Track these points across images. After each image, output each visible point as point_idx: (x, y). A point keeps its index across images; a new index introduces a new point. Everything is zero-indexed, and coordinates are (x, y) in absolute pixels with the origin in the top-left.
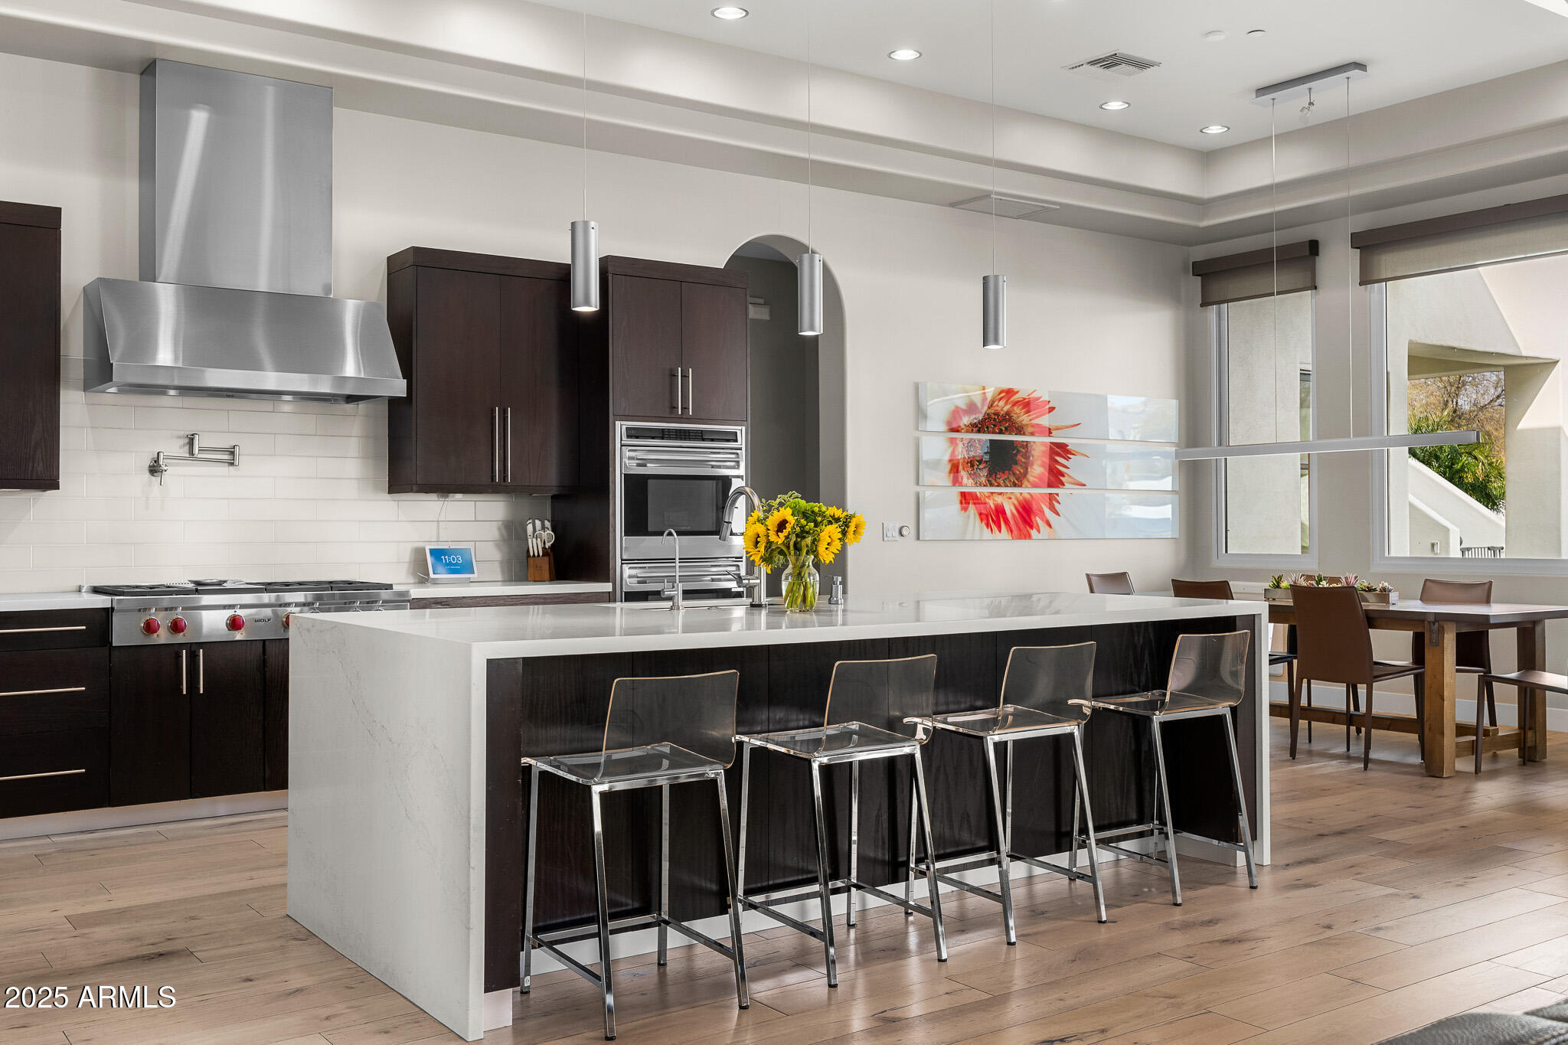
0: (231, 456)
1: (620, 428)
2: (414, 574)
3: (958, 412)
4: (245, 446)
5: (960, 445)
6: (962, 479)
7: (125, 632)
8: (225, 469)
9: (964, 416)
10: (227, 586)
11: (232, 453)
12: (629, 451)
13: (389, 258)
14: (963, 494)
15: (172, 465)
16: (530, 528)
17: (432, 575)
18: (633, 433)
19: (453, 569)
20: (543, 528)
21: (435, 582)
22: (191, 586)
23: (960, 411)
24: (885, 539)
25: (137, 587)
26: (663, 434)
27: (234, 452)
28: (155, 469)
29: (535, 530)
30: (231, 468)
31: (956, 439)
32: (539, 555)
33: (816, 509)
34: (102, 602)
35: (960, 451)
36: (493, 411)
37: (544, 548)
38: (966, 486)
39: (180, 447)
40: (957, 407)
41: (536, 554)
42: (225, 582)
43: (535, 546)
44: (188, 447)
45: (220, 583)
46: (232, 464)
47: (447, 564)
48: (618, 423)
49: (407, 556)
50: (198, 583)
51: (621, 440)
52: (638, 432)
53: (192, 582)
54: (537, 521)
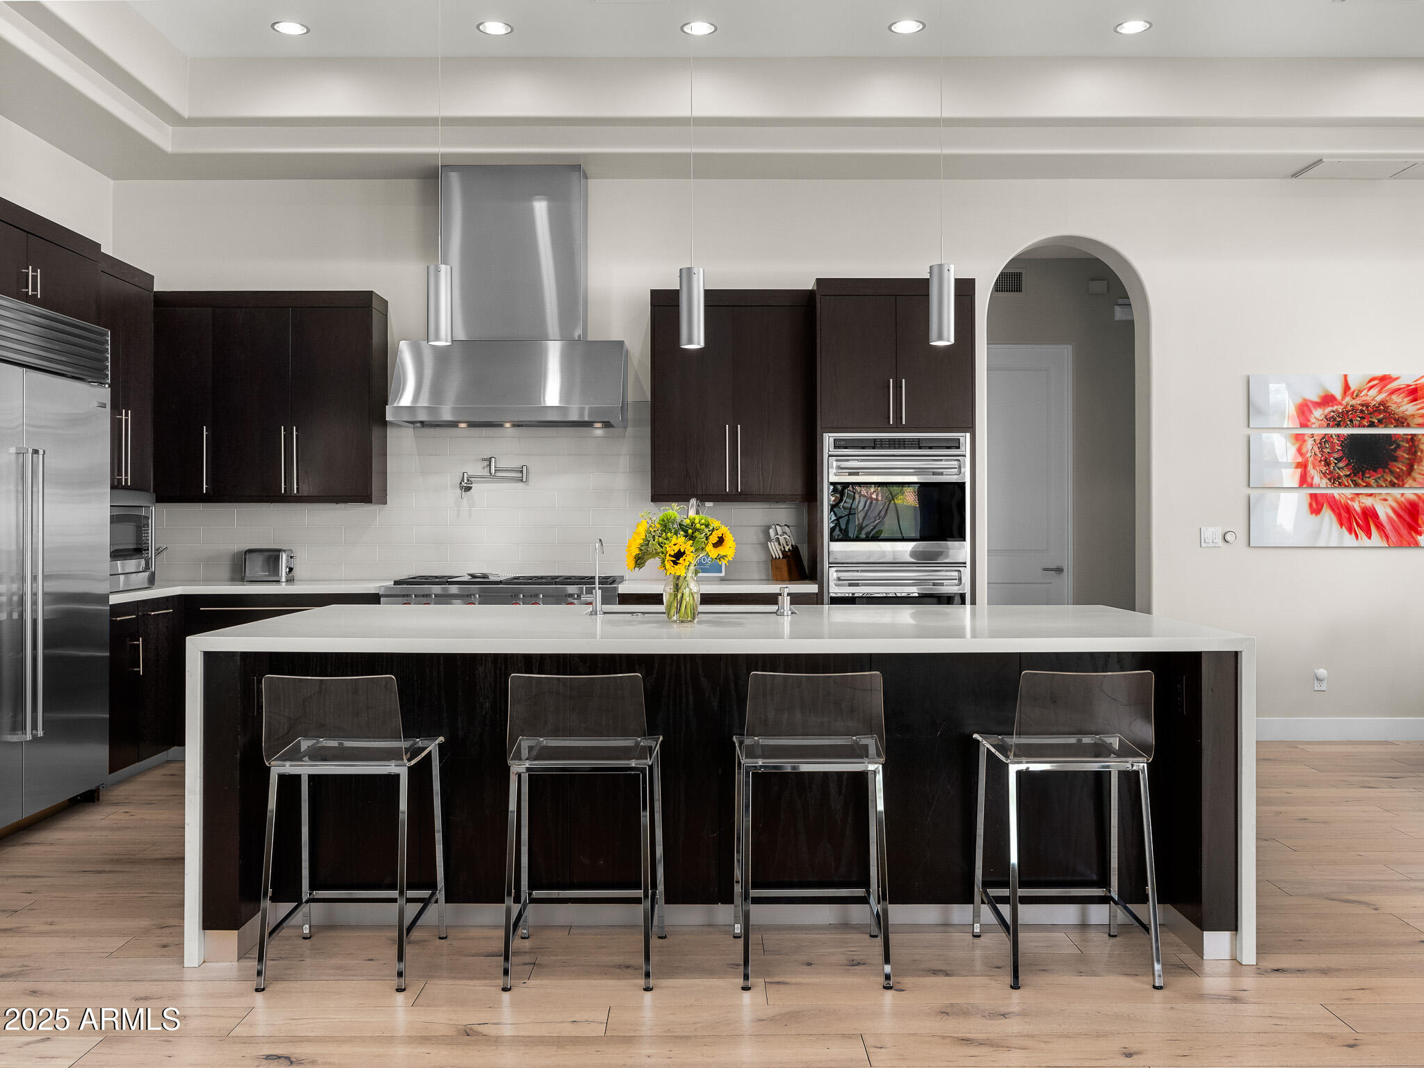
0: (521, 475)
1: (828, 439)
3: (1307, 405)
4: (532, 466)
5: (1310, 442)
6: (1312, 479)
8: (514, 485)
9: (1315, 409)
11: (522, 472)
12: (837, 460)
14: (1313, 496)
15: (476, 482)
16: (772, 534)
18: (838, 444)
20: (783, 532)
22: (467, 577)
23: (1310, 405)
24: (1203, 545)
25: (437, 577)
26: (875, 444)
27: (522, 471)
28: (464, 487)
29: (775, 535)
30: (519, 484)
31: (1303, 435)
32: (779, 557)
35: (1310, 447)
36: (724, 427)
37: (784, 552)
38: (1319, 487)
39: (482, 469)
40: (1305, 400)
41: (778, 557)
43: (777, 549)
44: (486, 468)
46: (520, 481)
48: (826, 436)
50: (473, 576)
51: (829, 451)
52: (842, 443)
53: (469, 575)
54: (778, 527)
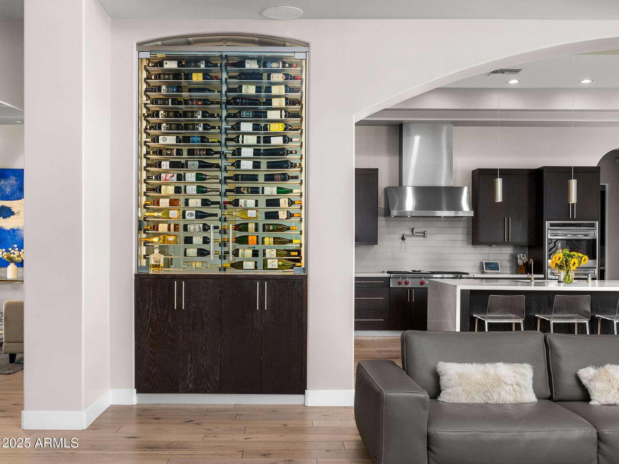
0: (424, 234)
1: (547, 223)
2: (480, 270)
4: (428, 231)
7: (393, 284)
8: (423, 238)
10: (421, 272)
11: (424, 233)
12: (551, 231)
13: (472, 171)
15: (408, 237)
16: (519, 256)
17: (485, 271)
18: (552, 225)
19: (492, 269)
20: (523, 256)
21: (486, 273)
22: (412, 272)
26: (564, 225)
28: (403, 239)
29: (520, 257)
30: (424, 238)
33: (573, 254)
34: (387, 275)
36: (505, 219)
37: (523, 263)
39: (410, 232)
41: (521, 265)
42: (421, 271)
43: (520, 262)
44: (412, 232)
45: (420, 271)
46: (424, 237)
47: (490, 267)
48: (547, 222)
49: (478, 264)
50: (414, 271)
51: (548, 227)
52: (553, 225)
53: (412, 271)
54: (521, 254)
